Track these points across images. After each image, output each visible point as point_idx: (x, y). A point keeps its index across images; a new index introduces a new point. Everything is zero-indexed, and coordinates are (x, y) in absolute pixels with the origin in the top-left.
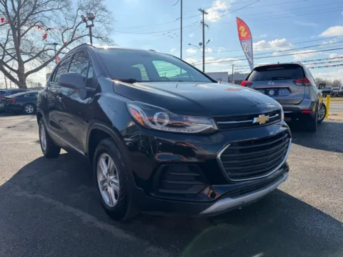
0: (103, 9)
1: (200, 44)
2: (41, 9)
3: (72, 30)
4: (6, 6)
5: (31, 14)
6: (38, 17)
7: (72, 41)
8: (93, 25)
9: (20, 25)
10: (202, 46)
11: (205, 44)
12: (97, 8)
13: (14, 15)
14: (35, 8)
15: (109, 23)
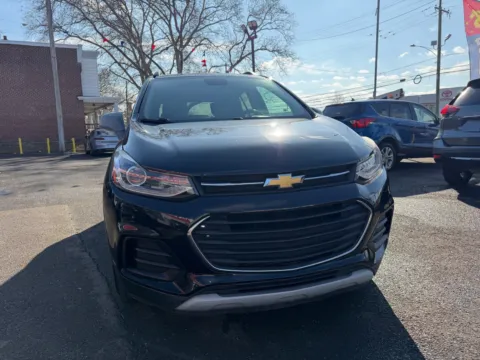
0: (282, 11)
1: (433, 43)
2: (207, 22)
3: (241, 45)
4: (169, 26)
5: (195, 31)
6: (204, 33)
7: (241, 58)
8: (256, 37)
9: (183, 47)
10: (436, 47)
11: (442, 43)
12: (274, 11)
13: (178, 34)
14: (200, 22)
15: (289, 29)
